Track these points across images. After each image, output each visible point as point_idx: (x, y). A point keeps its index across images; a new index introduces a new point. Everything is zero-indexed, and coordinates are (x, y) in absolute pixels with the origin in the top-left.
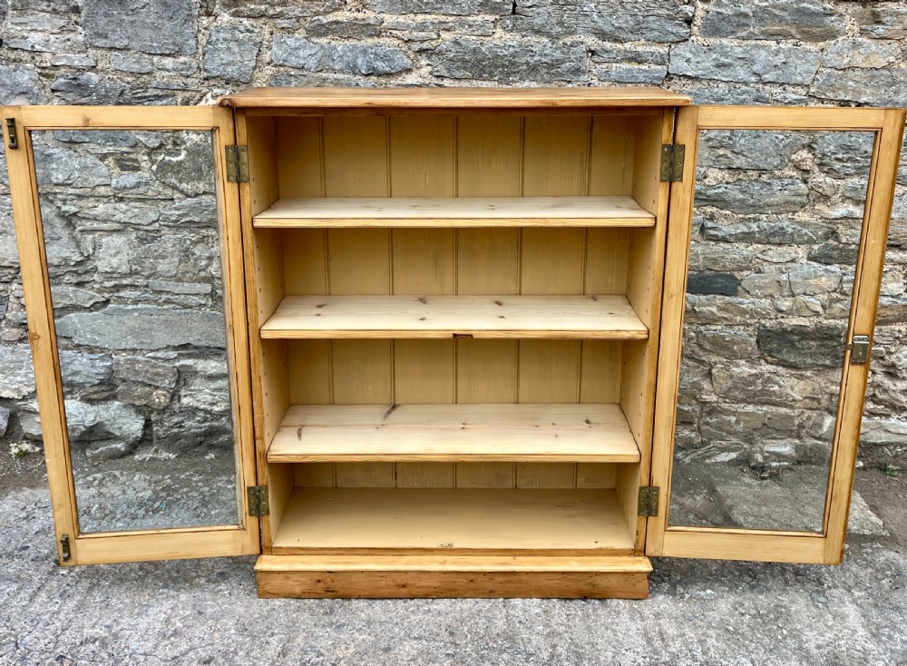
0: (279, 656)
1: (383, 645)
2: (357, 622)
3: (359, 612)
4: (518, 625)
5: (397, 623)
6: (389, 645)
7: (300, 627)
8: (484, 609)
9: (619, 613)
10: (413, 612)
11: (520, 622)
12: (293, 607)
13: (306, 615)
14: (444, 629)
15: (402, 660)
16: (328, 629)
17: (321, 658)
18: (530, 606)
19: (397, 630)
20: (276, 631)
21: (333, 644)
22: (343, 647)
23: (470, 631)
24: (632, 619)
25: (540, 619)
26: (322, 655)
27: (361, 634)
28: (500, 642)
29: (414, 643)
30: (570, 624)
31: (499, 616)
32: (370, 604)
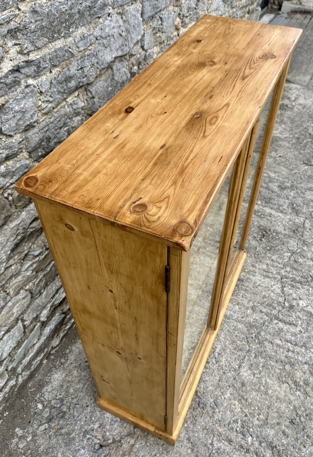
0: (231, 445)
1: (239, 385)
2: (216, 393)
3: (208, 389)
4: (243, 319)
5: (224, 373)
6: (240, 382)
7: (210, 426)
8: (228, 328)
9: (249, 278)
10: (217, 362)
11: (242, 318)
12: (192, 426)
13: (200, 420)
14: (236, 352)
15: (253, 379)
16: (217, 410)
17: (239, 421)
18: (233, 309)
19: (229, 374)
20: (210, 441)
21: (230, 411)
22: (233, 406)
23: (241, 341)
24: (253, 276)
25: (242, 309)
26: (237, 420)
27: (226, 394)
28: (253, 332)
29: (242, 370)
30: (249, 299)
31: (235, 324)
32: (204, 381)
